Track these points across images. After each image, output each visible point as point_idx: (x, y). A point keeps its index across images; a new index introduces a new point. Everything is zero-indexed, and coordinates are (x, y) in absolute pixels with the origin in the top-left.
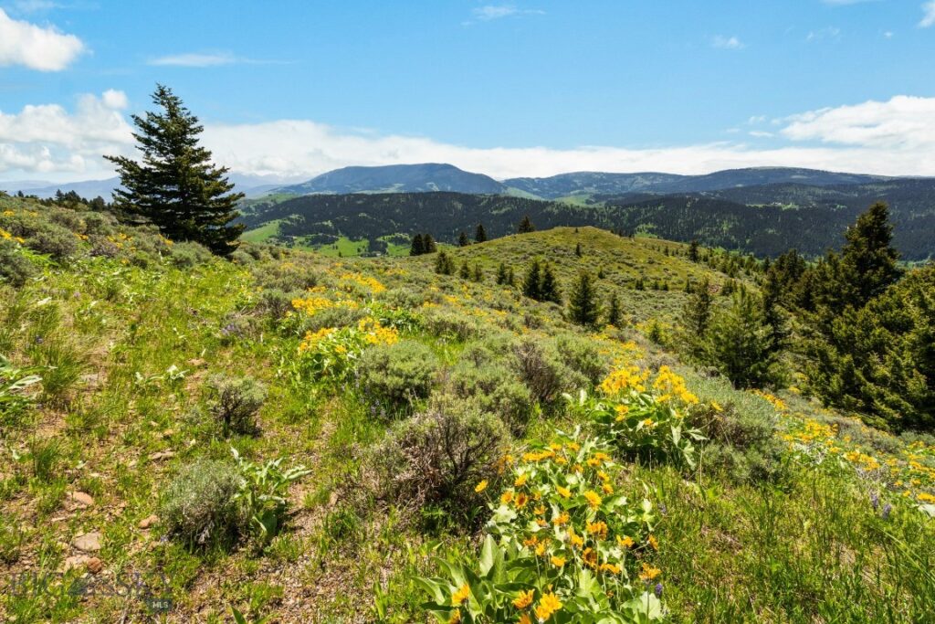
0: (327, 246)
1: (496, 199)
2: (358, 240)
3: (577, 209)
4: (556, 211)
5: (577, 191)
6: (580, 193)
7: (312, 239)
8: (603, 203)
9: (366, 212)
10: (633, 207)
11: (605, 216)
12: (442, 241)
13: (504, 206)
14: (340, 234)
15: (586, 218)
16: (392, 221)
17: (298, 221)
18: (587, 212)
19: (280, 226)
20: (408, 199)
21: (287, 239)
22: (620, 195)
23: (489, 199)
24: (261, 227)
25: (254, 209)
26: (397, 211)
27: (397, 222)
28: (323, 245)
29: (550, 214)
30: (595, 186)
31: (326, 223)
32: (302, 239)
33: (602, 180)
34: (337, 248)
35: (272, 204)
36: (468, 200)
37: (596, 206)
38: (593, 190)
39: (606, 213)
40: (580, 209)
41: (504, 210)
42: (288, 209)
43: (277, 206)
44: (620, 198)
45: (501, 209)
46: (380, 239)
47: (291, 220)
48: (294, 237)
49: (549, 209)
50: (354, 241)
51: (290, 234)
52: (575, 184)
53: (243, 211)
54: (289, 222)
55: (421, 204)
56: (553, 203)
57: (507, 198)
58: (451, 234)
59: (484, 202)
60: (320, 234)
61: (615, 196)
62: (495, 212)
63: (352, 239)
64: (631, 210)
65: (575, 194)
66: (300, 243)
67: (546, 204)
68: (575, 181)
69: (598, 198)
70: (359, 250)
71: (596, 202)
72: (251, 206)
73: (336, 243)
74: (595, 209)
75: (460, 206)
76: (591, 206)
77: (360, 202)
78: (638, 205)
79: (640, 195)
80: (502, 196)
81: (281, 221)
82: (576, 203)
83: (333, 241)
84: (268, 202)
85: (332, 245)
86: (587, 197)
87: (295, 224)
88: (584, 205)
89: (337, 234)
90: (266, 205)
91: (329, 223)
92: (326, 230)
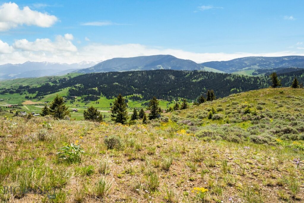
0: (93, 102)
1: (195, 72)
2: (112, 98)
3: (246, 78)
4: (233, 80)
5: (247, 68)
6: (248, 69)
7: (85, 98)
8: (263, 74)
9: (118, 82)
10: (284, 76)
11: (265, 82)
12: (161, 98)
13: (200, 77)
14: (102, 95)
15: (252, 83)
16: (132, 87)
17: (79, 88)
18: (253, 79)
19: (69, 90)
20: (142, 74)
21: (72, 98)
22: (274, 69)
23: (191, 73)
24: (59, 91)
25: (58, 82)
26: (136, 81)
27: (135, 87)
28: (91, 101)
29: (229, 81)
30: (258, 64)
31: (94, 89)
32: (80, 98)
33: (262, 61)
34: (98, 103)
35: (68, 79)
36: (178, 74)
37: (259, 76)
38: (257, 67)
39: (265, 80)
40: (248, 78)
41: (200, 79)
42: (76, 81)
43: (71, 79)
44: (274, 71)
45: (198, 79)
46: (124, 98)
47: (76, 87)
48: (76, 97)
49: (228, 78)
50: (109, 99)
51: (74, 95)
52: (246, 64)
53: (52, 83)
54: (74, 88)
55: (150, 77)
56: (231, 74)
57: (201, 72)
58: (167, 94)
59: (188, 75)
60: (90, 95)
61: (271, 70)
62: (194, 81)
63: (108, 98)
64: (282, 77)
65: (246, 69)
66: (78, 100)
67: (226, 75)
68: (245, 62)
69: (260, 71)
70: (111, 104)
71: (259, 74)
72: (57, 80)
73: (99, 100)
74: (258, 78)
75: (173, 78)
76: (255, 76)
77: (115, 77)
78: (287, 74)
79: (288, 69)
80: (199, 71)
81: (70, 88)
82: (245, 75)
83: (97, 99)
84: (67, 77)
85: (95, 102)
86: (253, 71)
87: (77, 90)
88: (251, 76)
89: (99, 95)
90: (65, 79)
91: (96, 89)
92: (94, 92)
